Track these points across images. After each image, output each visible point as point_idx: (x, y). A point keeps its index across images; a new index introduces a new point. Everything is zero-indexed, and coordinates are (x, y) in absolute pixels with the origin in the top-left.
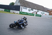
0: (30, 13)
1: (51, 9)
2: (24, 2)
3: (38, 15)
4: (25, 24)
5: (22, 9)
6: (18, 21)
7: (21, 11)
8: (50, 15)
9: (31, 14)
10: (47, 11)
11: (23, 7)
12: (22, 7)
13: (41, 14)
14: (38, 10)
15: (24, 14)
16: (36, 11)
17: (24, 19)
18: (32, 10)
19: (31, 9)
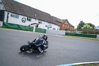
0: (25, 26)
1: (63, 20)
2: (12, 5)
3: (40, 29)
4: (45, 46)
5: (8, 17)
6: (34, 41)
7: (7, 21)
8: (61, 29)
9: (27, 28)
10: (56, 23)
11: (10, 14)
12: (8, 13)
13: (46, 28)
14: (40, 21)
15: (13, 28)
16: (37, 22)
17: (43, 38)
18: (29, 20)
19: (26, 18)
